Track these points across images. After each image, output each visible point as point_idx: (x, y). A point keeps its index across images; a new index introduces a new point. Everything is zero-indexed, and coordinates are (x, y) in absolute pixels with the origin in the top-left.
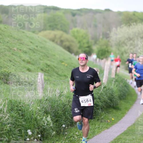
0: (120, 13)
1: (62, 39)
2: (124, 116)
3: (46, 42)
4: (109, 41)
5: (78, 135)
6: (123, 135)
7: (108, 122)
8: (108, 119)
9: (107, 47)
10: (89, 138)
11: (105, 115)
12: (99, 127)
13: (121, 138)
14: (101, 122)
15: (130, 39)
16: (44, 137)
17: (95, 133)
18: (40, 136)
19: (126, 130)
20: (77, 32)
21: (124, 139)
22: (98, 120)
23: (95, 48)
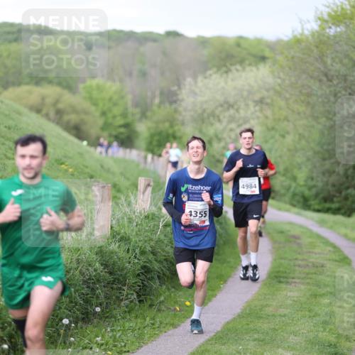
0: (203, 42)
1: (60, 106)
2: (215, 296)
3: (19, 113)
4: (176, 111)
5: (102, 345)
6: (214, 342)
7: (175, 309)
8: (176, 302)
9: (172, 126)
10: (128, 351)
11: (167, 293)
12: (153, 324)
13: (209, 351)
14: (159, 310)
15: (228, 105)
16: (18, 350)
17: (143, 339)
18: (6, 346)
19: (219, 329)
20: (99, 88)
21: (216, 353)
22: (151, 306)
23: (143, 129)
